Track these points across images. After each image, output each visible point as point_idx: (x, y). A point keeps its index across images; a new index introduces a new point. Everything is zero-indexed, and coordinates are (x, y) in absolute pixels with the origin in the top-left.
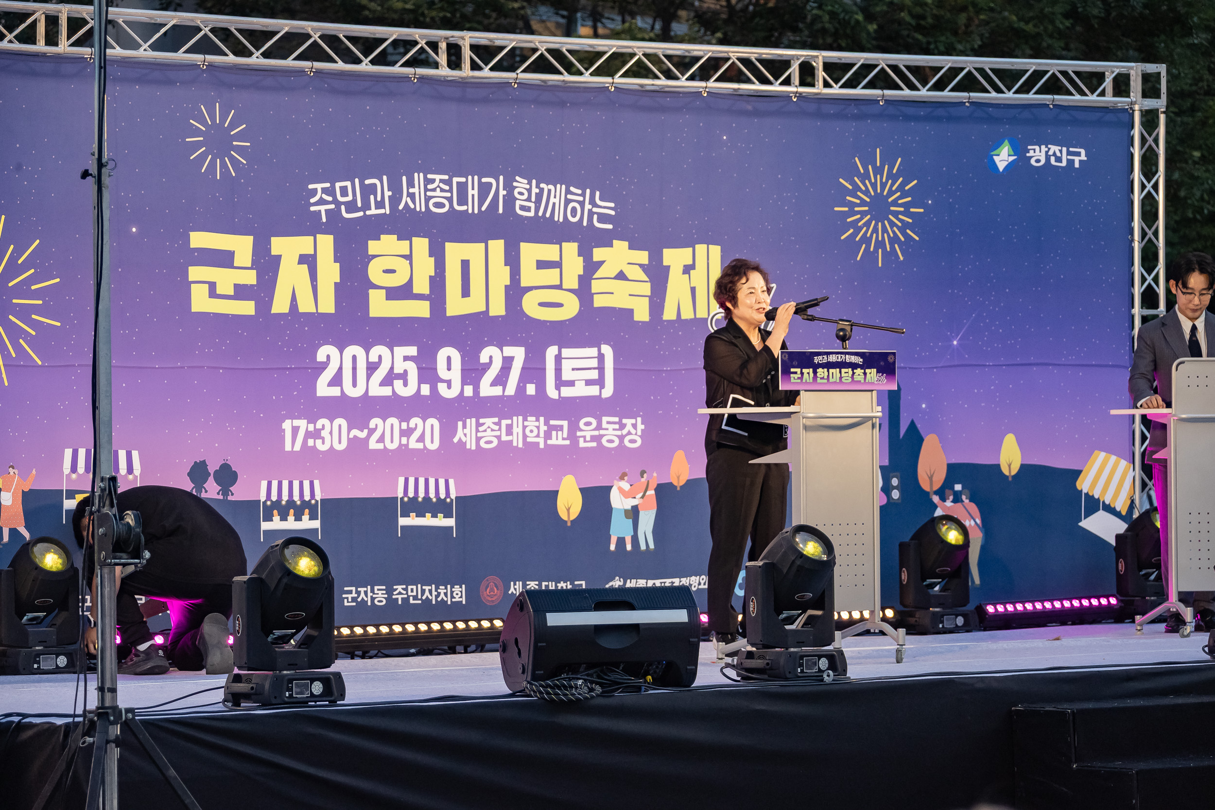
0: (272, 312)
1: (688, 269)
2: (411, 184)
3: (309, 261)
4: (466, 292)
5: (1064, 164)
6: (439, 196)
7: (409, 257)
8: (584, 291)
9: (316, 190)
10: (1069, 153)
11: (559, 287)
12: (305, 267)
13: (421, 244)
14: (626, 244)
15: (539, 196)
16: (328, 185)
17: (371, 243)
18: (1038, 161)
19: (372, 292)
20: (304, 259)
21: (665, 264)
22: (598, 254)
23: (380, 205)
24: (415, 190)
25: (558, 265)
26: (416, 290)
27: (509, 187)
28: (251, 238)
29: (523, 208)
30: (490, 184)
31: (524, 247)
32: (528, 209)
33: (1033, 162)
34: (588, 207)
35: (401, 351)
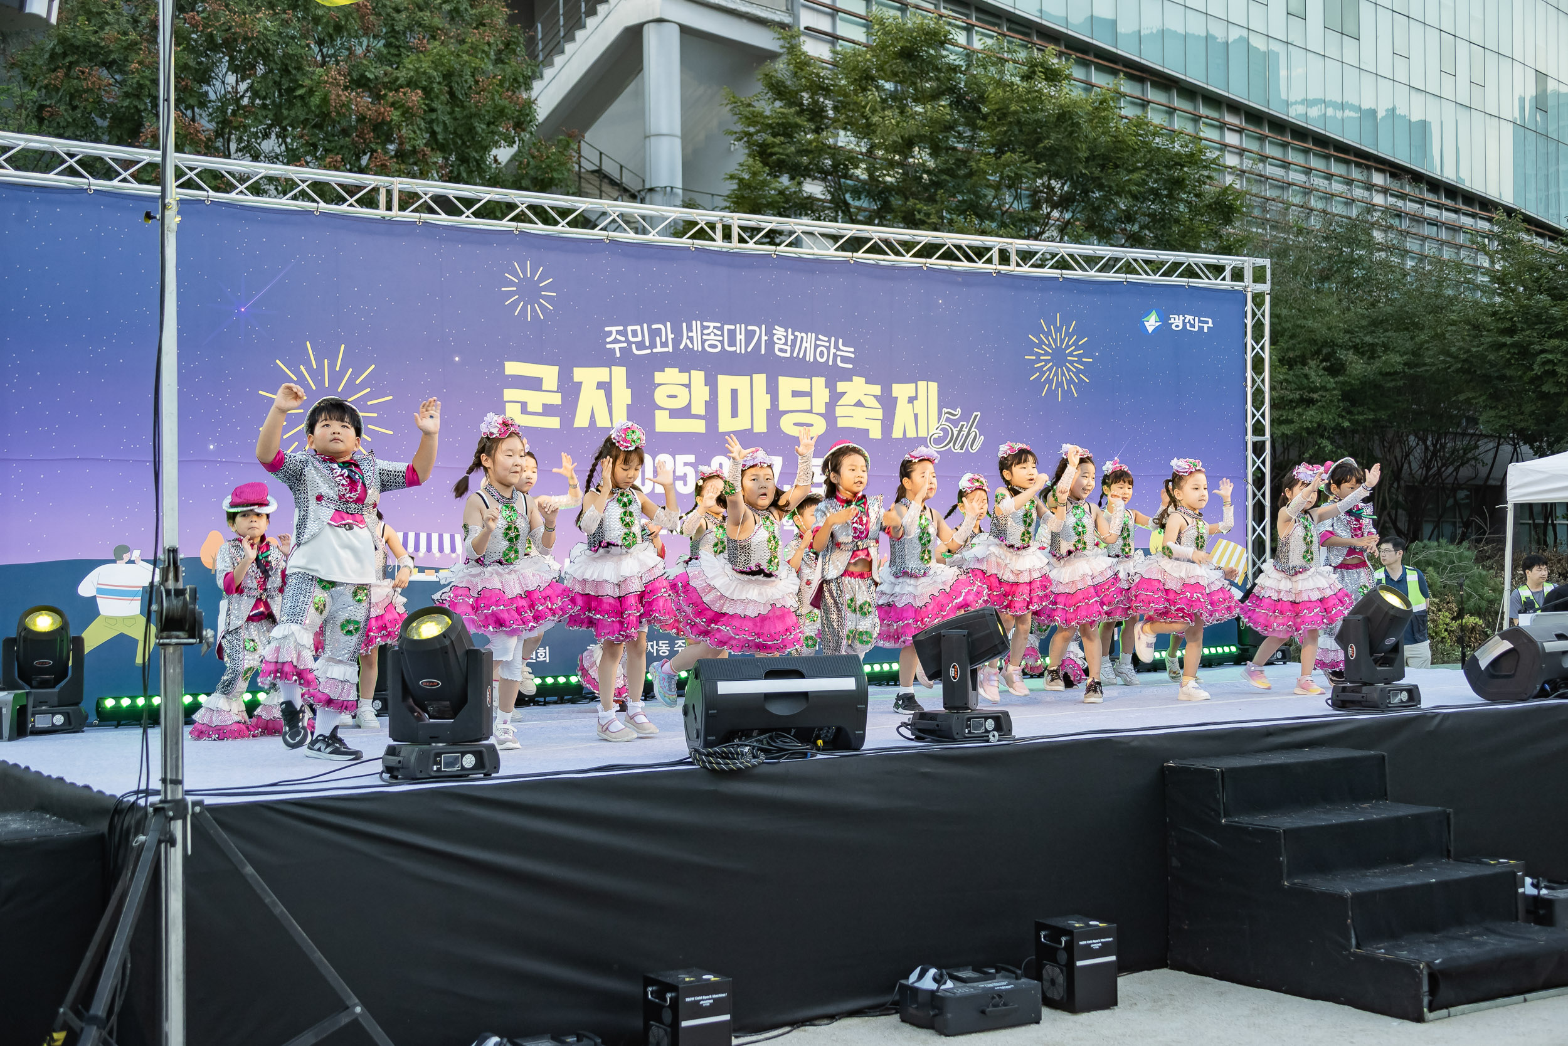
0: (575, 426)
1: (912, 400)
2: (690, 329)
3: (605, 387)
4: (735, 414)
5: (1196, 329)
6: (712, 339)
7: (688, 386)
8: (829, 414)
9: (610, 333)
10: (1200, 321)
11: (810, 411)
12: (602, 391)
13: (698, 376)
14: (863, 379)
15: (794, 342)
16: (621, 328)
17: (656, 374)
18: (1177, 326)
19: (657, 412)
20: (600, 385)
21: (894, 395)
22: (841, 387)
23: (664, 344)
24: (693, 334)
25: (809, 394)
26: (694, 412)
27: (770, 334)
28: (556, 368)
29: (780, 350)
30: (755, 331)
31: (782, 380)
32: (785, 351)
33: (1173, 327)
34: (833, 350)
35: (681, 459)
